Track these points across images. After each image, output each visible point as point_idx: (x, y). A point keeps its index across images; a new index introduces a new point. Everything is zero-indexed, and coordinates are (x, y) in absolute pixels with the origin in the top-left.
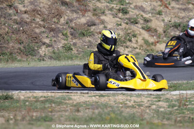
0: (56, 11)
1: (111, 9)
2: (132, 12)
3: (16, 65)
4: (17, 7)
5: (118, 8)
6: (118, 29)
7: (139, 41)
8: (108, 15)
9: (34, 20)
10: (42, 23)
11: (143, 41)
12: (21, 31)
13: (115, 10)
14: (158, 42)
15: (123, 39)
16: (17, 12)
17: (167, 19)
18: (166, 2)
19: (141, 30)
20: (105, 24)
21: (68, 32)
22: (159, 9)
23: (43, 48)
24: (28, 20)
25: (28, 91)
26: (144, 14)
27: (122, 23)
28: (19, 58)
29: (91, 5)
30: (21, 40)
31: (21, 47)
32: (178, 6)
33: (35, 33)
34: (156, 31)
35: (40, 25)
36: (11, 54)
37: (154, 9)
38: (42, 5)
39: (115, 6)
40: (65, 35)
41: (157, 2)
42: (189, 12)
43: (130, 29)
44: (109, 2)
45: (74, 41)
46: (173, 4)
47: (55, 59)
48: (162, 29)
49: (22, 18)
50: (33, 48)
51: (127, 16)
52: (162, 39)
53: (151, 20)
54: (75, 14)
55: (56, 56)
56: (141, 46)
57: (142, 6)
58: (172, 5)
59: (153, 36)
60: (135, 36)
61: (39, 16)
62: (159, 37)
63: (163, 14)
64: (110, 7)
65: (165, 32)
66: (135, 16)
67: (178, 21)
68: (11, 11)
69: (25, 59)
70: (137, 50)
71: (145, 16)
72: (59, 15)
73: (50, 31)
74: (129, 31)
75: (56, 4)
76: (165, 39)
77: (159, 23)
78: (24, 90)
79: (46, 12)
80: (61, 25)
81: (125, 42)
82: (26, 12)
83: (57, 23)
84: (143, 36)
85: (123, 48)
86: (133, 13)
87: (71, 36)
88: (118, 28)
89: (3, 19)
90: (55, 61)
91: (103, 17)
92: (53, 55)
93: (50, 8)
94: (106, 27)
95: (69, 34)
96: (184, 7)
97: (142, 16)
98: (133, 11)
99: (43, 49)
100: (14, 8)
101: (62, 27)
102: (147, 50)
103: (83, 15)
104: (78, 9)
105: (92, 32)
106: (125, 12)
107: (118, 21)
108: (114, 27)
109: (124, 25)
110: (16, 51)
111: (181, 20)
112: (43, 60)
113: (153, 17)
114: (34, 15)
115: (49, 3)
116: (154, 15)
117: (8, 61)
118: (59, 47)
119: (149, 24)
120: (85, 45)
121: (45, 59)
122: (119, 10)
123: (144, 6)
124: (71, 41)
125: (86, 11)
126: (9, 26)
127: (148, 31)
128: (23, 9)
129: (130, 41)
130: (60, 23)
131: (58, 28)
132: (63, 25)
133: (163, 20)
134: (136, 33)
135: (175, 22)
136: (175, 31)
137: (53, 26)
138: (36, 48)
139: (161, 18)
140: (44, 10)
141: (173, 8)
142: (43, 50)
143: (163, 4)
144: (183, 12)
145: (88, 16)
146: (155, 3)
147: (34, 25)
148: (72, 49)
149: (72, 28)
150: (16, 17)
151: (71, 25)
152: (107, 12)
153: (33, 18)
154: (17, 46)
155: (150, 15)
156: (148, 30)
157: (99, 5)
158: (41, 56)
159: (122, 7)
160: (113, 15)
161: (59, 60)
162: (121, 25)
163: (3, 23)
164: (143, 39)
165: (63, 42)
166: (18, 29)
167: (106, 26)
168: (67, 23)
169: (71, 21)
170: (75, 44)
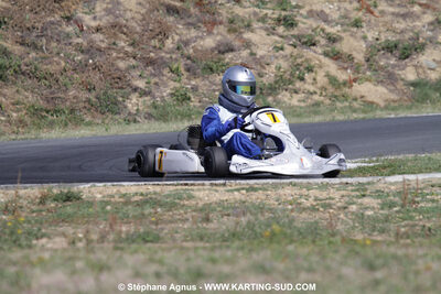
0: (156, 25)
1: (263, 19)
2: (304, 23)
3: (82, 131)
4: (81, 21)
5: (275, 16)
6: (277, 58)
7: (318, 78)
8: (258, 31)
9: (114, 44)
10: (129, 49)
11: (326, 79)
12: (91, 65)
13: (270, 21)
14: (355, 80)
15: (287, 76)
16: (82, 30)
17: (371, 36)
18: (369, 3)
19: (322, 57)
20: (253, 47)
21: (181, 65)
22: (355, 15)
23: (134, 98)
24: (103, 45)
25: (109, 184)
26: (326, 27)
27: (286, 46)
28: (87, 120)
29: (223, 11)
30: (90, 84)
31: (92, 96)
32: (391, 9)
33: (118, 69)
34: (350, 58)
35: (126, 53)
36: (72, 111)
37: (345, 17)
38: (129, 15)
39: (269, 12)
40: (175, 72)
41: (351, 3)
42: (414, 21)
43: (301, 57)
44: (258, 6)
45: (193, 83)
46: (383, 6)
47: (157, 119)
48: (362, 55)
49: (91, 41)
50: (115, 98)
51: (295, 31)
52: (364, 73)
53: (341, 39)
54: (193, 30)
55: (160, 114)
56: (324, 88)
57: (322, 11)
58: (380, 8)
59: (346, 69)
60: (310, 70)
61: (124, 37)
62: (357, 71)
63: (364, 24)
64: (261, 15)
65: (368, 60)
66: (310, 32)
67: (392, 38)
68: (70, 29)
69: (100, 122)
70: (316, 97)
71: (329, 29)
72: (163, 34)
73: (147, 65)
74: (299, 61)
75: (156, 12)
76: (368, 73)
77: (356, 44)
78: (101, 182)
79: (138, 29)
80: (166, 53)
81: (291, 82)
82: (98, 30)
83: (160, 48)
84: (326, 69)
85: (288, 94)
86: (305, 25)
87: (186, 74)
88: (277, 54)
89: (54, 44)
90: (157, 123)
91: (248, 35)
92: (153, 111)
93: (144, 19)
94: (255, 54)
95: (182, 69)
96: (403, 11)
97: (323, 30)
98: (305, 20)
99: (134, 100)
100: (76, 22)
101: (168, 56)
102: (336, 97)
103: (210, 33)
104: (200, 21)
105: (227, 64)
106: (289, 23)
107: (276, 42)
108: (271, 54)
109: (288, 50)
110: (81, 105)
111: (398, 37)
112: (135, 121)
113: (345, 31)
114: (115, 34)
115: (143, 11)
116: (345, 27)
117: (66, 125)
118: (165, 94)
119: (338, 46)
120: (214, 91)
121: (138, 119)
122: (279, 20)
123: (327, 11)
124: (187, 83)
125: (214, 23)
126: (67, 57)
127: (336, 59)
128: (94, 24)
129: (302, 79)
130: (166, 49)
131: (162, 58)
132: (171, 52)
133: (365, 38)
134: (312, 64)
135: (387, 41)
136: (388, 58)
137: (152, 54)
138: (121, 99)
139: (360, 34)
140: (134, 24)
141: (382, 13)
142: (133, 103)
143: (362, 7)
144: (401, 20)
145: (218, 34)
146: (347, 5)
147: (114, 54)
148: (189, 99)
149: (189, 58)
150: (80, 40)
151: (186, 52)
152: (256, 25)
153: (113, 40)
154: (84, 95)
155: (339, 28)
156: (336, 56)
157: (238, 10)
158: (130, 114)
159: (284, 13)
160: (266, 29)
161: (165, 121)
162: (282, 49)
163: (55, 51)
164: (327, 75)
165: (172, 84)
166: (83, 63)
167: (254, 51)
168: (178, 48)
169: (187, 43)
170: (195, 89)
